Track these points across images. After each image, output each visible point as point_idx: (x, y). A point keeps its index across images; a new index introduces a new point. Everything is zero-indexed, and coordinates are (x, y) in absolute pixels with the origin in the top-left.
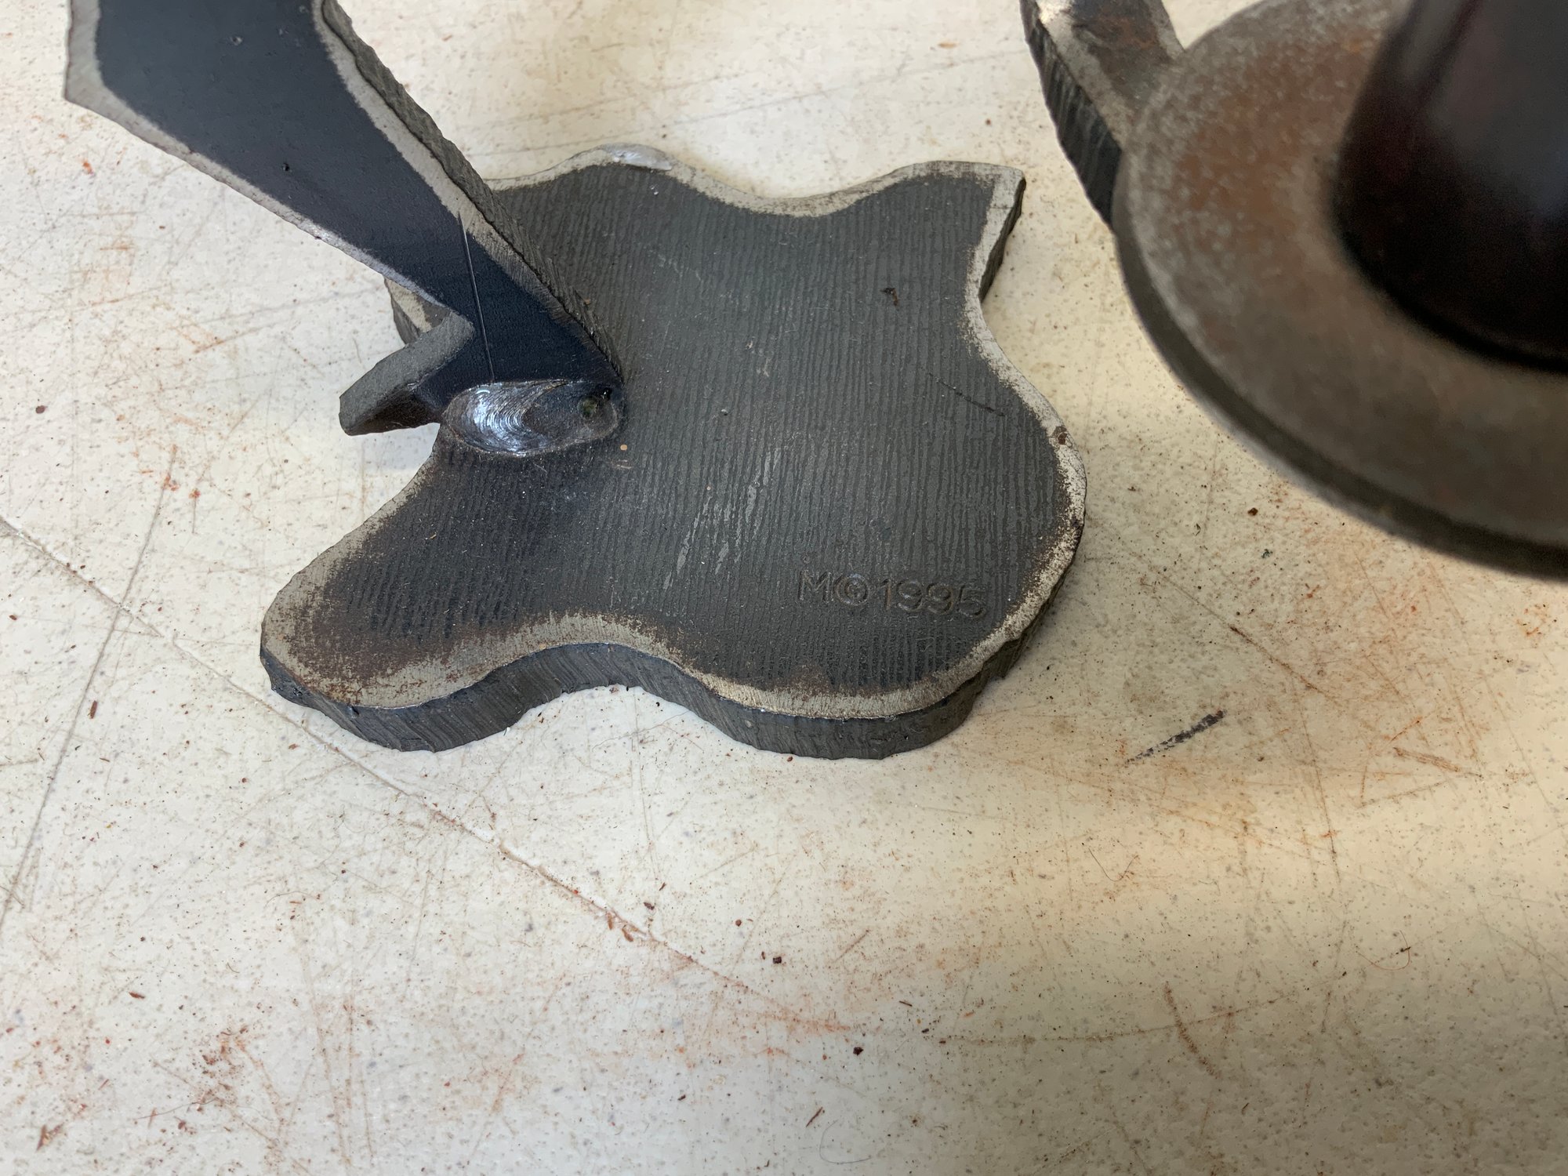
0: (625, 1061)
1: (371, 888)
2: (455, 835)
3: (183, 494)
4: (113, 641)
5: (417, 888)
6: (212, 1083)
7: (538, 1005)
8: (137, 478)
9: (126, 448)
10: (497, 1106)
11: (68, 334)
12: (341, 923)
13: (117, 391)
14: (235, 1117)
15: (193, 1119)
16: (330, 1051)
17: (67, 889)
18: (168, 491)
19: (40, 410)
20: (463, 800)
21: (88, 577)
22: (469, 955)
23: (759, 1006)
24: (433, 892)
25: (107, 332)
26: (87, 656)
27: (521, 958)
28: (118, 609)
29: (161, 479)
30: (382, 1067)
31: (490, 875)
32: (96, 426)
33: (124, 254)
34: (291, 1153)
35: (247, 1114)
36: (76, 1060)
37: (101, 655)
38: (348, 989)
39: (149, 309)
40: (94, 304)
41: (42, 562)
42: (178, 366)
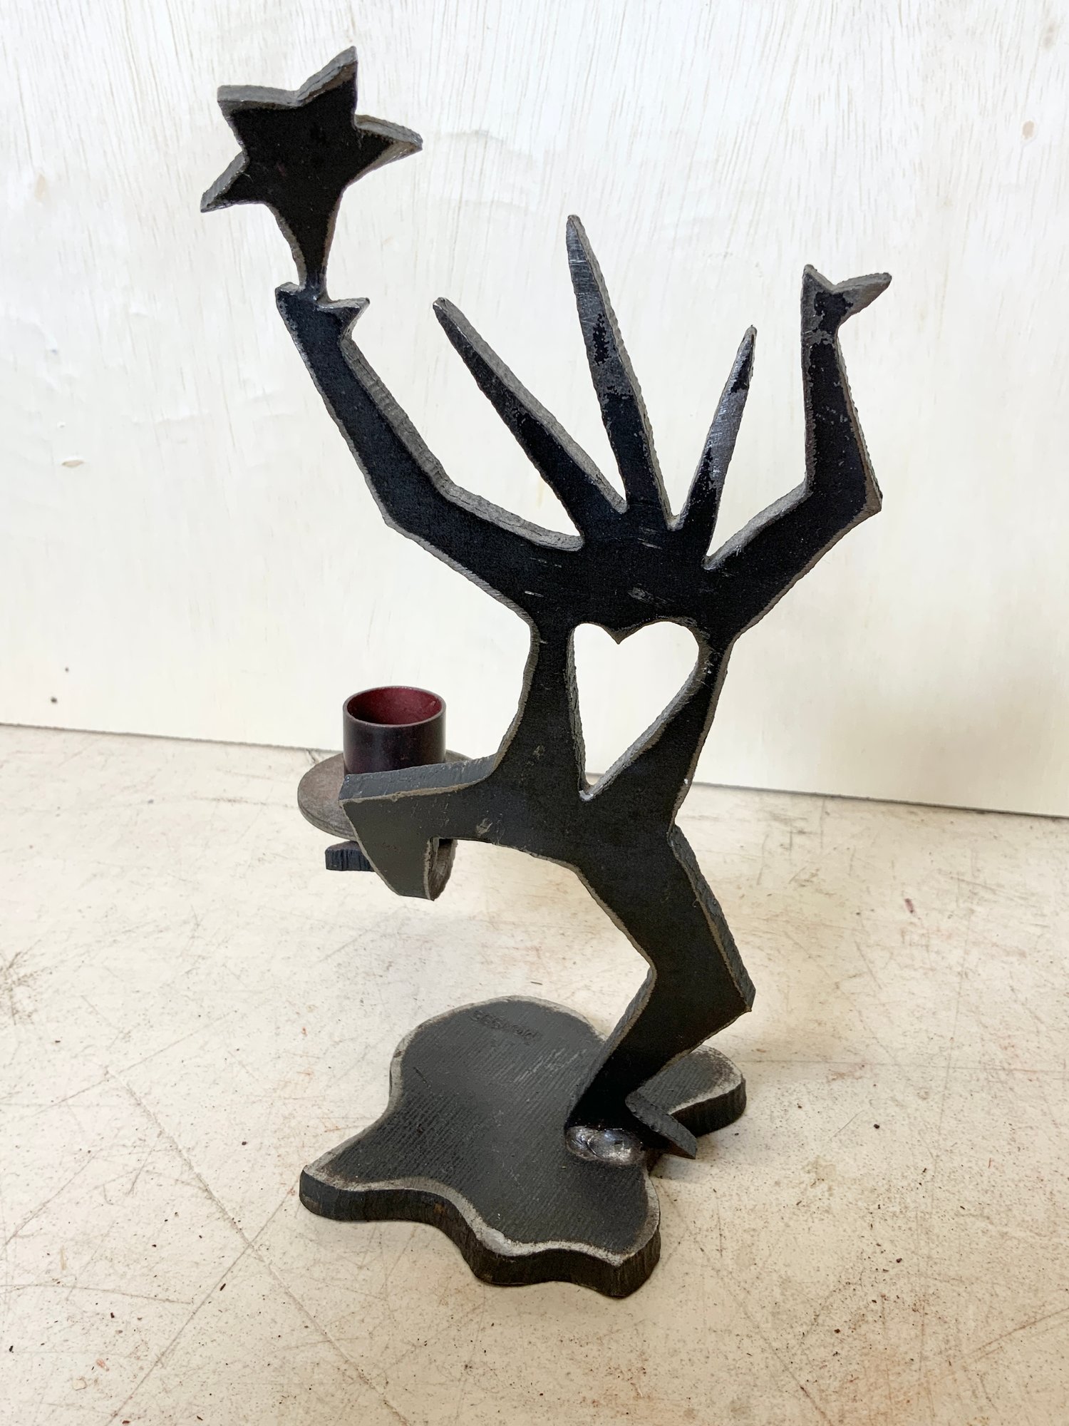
2: (366, 1387)
4: (242, 1258)
5: (341, 1405)
8: (277, 1186)
11: (268, 1110)
12: (301, 1411)
13: (282, 1143)
18: (290, 1195)
19: (244, 1143)
20: (376, 1372)
21: (240, 1227)
24: (348, 1409)
25: (287, 1113)
26: (228, 1262)
28: (250, 1245)
29: (289, 1188)
31: (376, 1409)
32: (267, 1157)
33: (308, 1077)
37: (235, 1263)
39: (310, 1106)
40: (285, 1098)
41: (221, 1214)
42: (315, 1137)
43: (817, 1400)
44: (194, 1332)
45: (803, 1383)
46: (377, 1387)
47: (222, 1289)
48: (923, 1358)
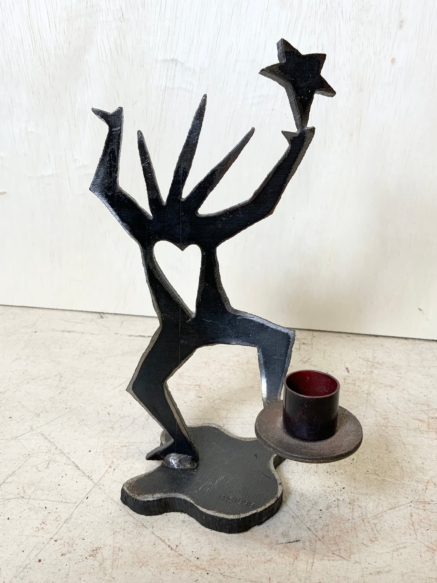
0: (165, 566)
1: (128, 533)
2: (145, 529)
3: (112, 469)
4: (93, 489)
5: (136, 535)
6: (93, 554)
7: (152, 555)
8: (105, 465)
9: (104, 460)
10: (141, 567)
11: (98, 440)
12: (122, 537)
13: (105, 451)
14: (95, 559)
15: (88, 557)
16: (114, 554)
17: (76, 522)
18: (110, 468)
19: (90, 451)
20: (149, 524)
21: (91, 478)
22: (142, 546)
23: (192, 564)
24: (139, 536)
25: (106, 441)
26: (88, 490)
27: (152, 548)
28: (96, 484)
29: (109, 466)
30: (122, 557)
31: (150, 535)
32: (99, 455)
34: (103, 566)
35: (98, 559)
36: (71, 545)
37: (91, 490)
38: (120, 546)
39: (114, 439)
40: (104, 436)
41: (84, 474)
42: (117, 449)
43: (314, 532)
44: (78, 512)
45: (308, 526)
46: (150, 529)
47: (87, 498)
48: (353, 519)
